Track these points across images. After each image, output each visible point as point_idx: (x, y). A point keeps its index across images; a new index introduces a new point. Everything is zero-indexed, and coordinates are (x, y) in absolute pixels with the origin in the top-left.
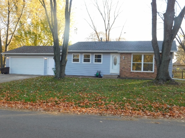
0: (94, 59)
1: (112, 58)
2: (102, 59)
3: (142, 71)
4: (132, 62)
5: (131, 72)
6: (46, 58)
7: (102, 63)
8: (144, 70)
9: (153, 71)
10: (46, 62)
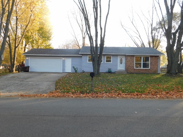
0: (106, 59)
1: (119, 59)
2: (111, 59)
3: (142, 68)
4: (135, 62)
5: (135, 69)
6: (64, 59)
7: (111, 63)
8: (143, 68)
9: (149, 68)
10: (64, 62)
